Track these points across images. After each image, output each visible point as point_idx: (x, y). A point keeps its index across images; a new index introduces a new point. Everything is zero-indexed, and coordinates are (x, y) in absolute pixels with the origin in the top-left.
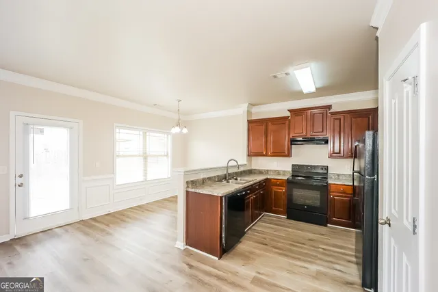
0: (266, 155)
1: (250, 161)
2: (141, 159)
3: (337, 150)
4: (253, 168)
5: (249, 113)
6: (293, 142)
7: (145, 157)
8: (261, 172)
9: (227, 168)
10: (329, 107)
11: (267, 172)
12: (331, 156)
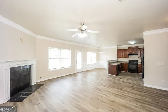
0: (122, 58)
1: (117, 59)
2: (90, 59)
3: (140, 56)
4: (118, 61)
5: (117, 48)
6: (129, 55)
7: (91, 58)
8: (120, 62)
9: (114, 61)
10: (138, 47)
11: (122, 62)
12: (138, 58)
